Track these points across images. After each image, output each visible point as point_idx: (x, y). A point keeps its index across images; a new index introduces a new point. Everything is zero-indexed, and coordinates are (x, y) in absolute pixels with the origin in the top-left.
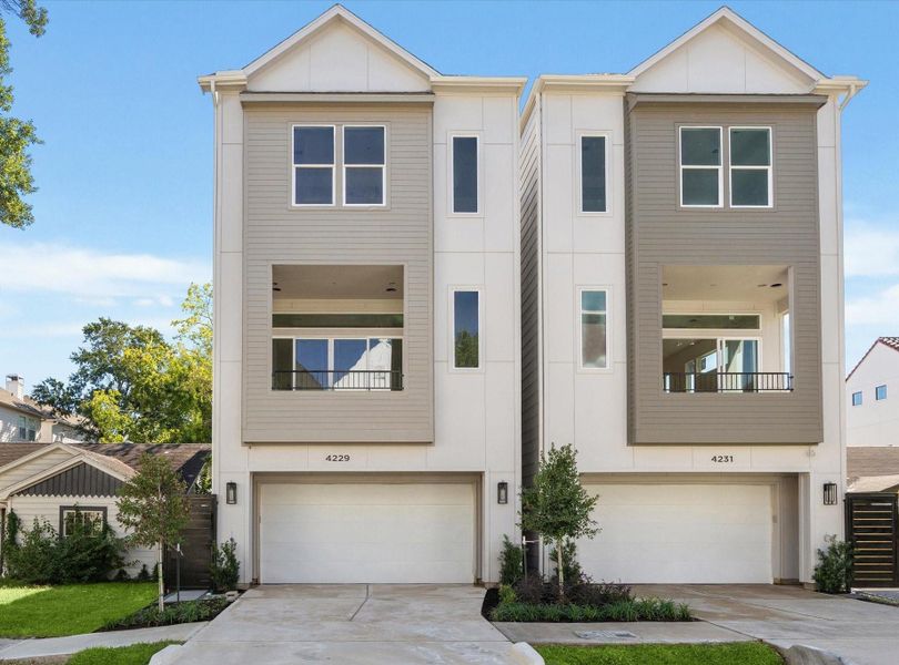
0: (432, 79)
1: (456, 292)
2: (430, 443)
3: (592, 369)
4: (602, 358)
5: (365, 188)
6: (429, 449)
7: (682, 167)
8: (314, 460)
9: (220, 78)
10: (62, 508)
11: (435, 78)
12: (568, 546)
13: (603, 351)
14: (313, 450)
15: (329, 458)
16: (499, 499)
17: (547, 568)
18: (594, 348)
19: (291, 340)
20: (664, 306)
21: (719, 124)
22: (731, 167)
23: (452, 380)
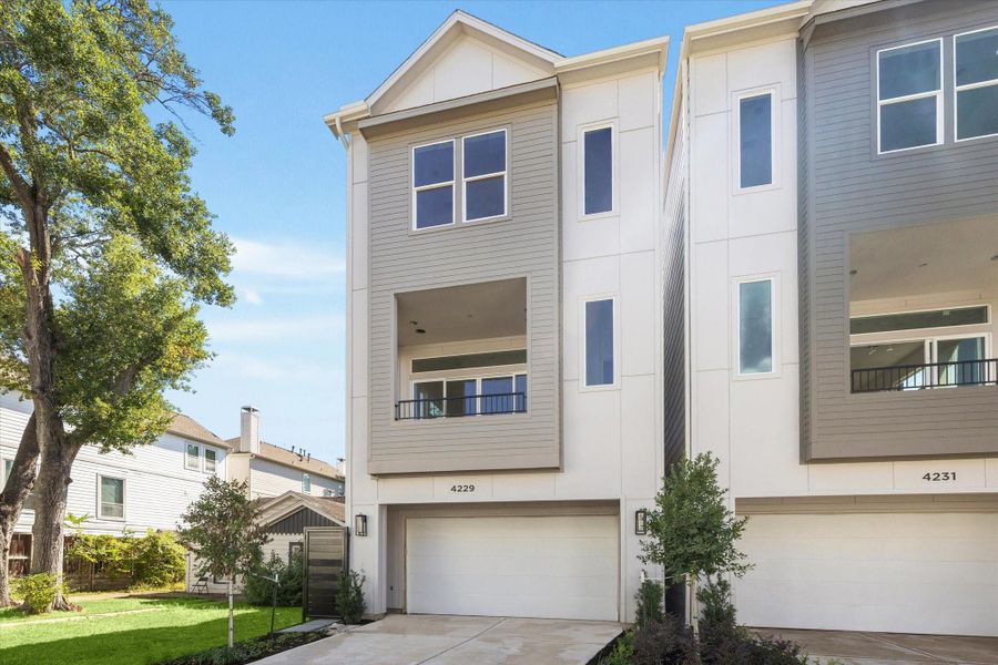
0: (556, 65)
1: (587, 304)
2: (556, 469)
3: (752, 374)
4: (766, 361)
5: (486, 200)
6: (558, 476)
7: (880, 103)
8: (439, 491)
9: (345, 113)
10: (291, 544)
11: (559, 62)
12: (719, 584)
13: (768, 353)
14: (438, 480)
15: (454, 489)
16: (637, 530)
17: (694, 611)
18: (756, 347)
19: (442, 382)
20: (852, 308)
21: (937, 34)
22: (957, 88)
23: (584, 400)
